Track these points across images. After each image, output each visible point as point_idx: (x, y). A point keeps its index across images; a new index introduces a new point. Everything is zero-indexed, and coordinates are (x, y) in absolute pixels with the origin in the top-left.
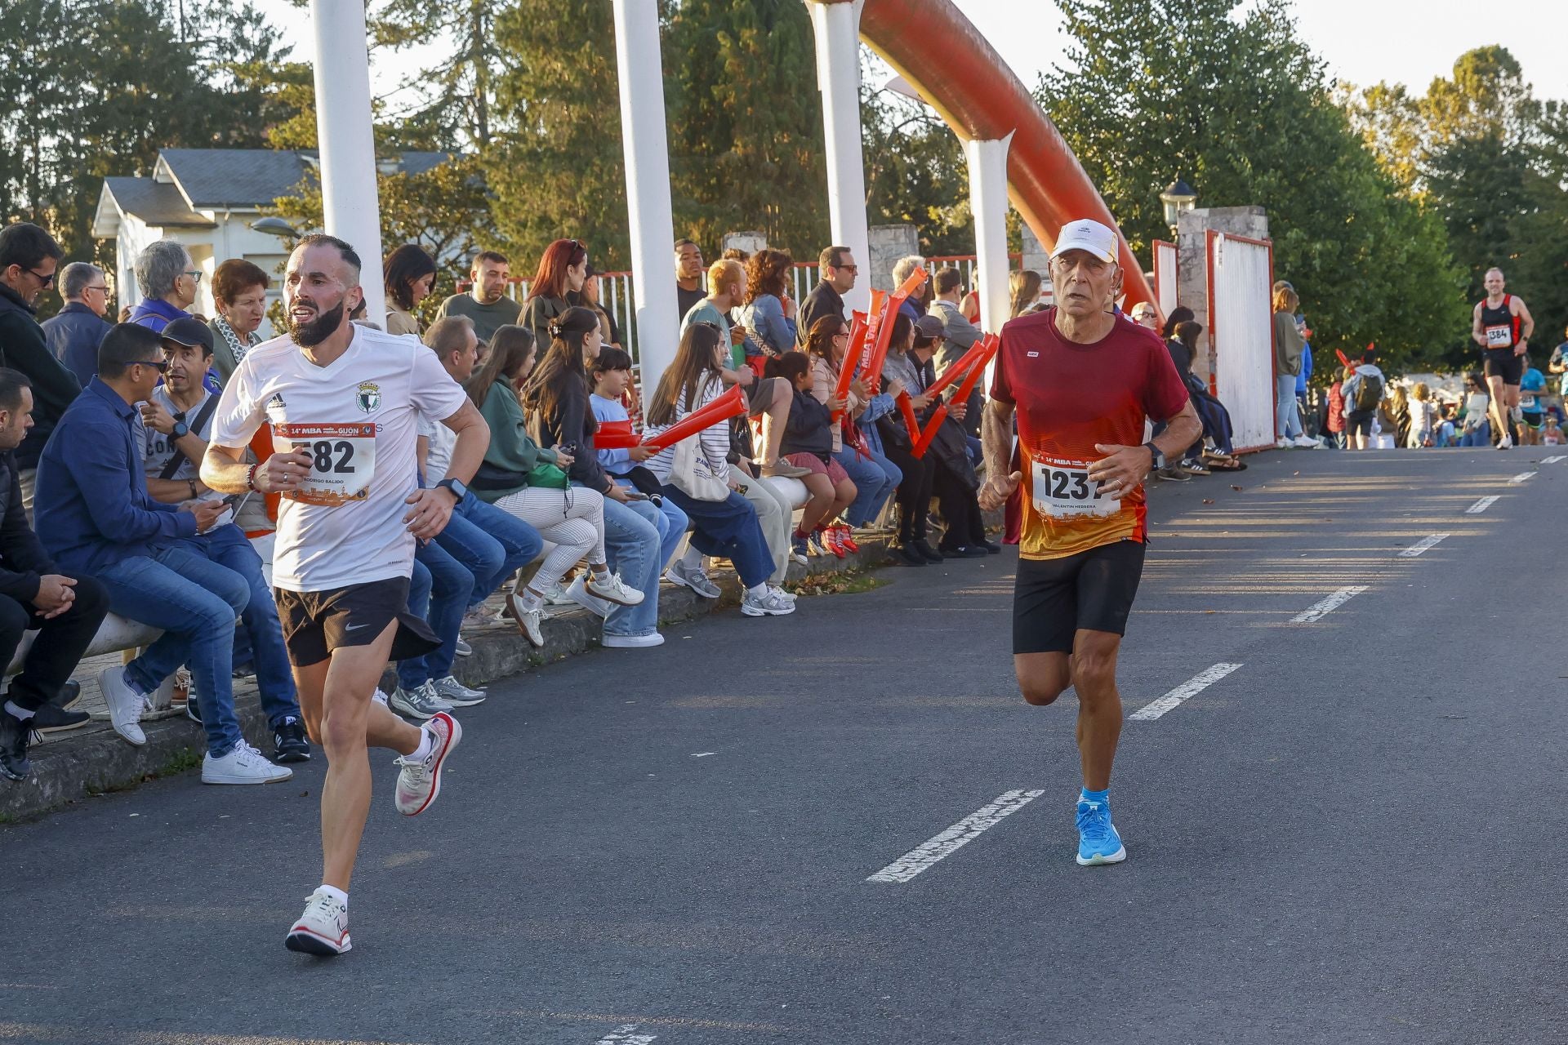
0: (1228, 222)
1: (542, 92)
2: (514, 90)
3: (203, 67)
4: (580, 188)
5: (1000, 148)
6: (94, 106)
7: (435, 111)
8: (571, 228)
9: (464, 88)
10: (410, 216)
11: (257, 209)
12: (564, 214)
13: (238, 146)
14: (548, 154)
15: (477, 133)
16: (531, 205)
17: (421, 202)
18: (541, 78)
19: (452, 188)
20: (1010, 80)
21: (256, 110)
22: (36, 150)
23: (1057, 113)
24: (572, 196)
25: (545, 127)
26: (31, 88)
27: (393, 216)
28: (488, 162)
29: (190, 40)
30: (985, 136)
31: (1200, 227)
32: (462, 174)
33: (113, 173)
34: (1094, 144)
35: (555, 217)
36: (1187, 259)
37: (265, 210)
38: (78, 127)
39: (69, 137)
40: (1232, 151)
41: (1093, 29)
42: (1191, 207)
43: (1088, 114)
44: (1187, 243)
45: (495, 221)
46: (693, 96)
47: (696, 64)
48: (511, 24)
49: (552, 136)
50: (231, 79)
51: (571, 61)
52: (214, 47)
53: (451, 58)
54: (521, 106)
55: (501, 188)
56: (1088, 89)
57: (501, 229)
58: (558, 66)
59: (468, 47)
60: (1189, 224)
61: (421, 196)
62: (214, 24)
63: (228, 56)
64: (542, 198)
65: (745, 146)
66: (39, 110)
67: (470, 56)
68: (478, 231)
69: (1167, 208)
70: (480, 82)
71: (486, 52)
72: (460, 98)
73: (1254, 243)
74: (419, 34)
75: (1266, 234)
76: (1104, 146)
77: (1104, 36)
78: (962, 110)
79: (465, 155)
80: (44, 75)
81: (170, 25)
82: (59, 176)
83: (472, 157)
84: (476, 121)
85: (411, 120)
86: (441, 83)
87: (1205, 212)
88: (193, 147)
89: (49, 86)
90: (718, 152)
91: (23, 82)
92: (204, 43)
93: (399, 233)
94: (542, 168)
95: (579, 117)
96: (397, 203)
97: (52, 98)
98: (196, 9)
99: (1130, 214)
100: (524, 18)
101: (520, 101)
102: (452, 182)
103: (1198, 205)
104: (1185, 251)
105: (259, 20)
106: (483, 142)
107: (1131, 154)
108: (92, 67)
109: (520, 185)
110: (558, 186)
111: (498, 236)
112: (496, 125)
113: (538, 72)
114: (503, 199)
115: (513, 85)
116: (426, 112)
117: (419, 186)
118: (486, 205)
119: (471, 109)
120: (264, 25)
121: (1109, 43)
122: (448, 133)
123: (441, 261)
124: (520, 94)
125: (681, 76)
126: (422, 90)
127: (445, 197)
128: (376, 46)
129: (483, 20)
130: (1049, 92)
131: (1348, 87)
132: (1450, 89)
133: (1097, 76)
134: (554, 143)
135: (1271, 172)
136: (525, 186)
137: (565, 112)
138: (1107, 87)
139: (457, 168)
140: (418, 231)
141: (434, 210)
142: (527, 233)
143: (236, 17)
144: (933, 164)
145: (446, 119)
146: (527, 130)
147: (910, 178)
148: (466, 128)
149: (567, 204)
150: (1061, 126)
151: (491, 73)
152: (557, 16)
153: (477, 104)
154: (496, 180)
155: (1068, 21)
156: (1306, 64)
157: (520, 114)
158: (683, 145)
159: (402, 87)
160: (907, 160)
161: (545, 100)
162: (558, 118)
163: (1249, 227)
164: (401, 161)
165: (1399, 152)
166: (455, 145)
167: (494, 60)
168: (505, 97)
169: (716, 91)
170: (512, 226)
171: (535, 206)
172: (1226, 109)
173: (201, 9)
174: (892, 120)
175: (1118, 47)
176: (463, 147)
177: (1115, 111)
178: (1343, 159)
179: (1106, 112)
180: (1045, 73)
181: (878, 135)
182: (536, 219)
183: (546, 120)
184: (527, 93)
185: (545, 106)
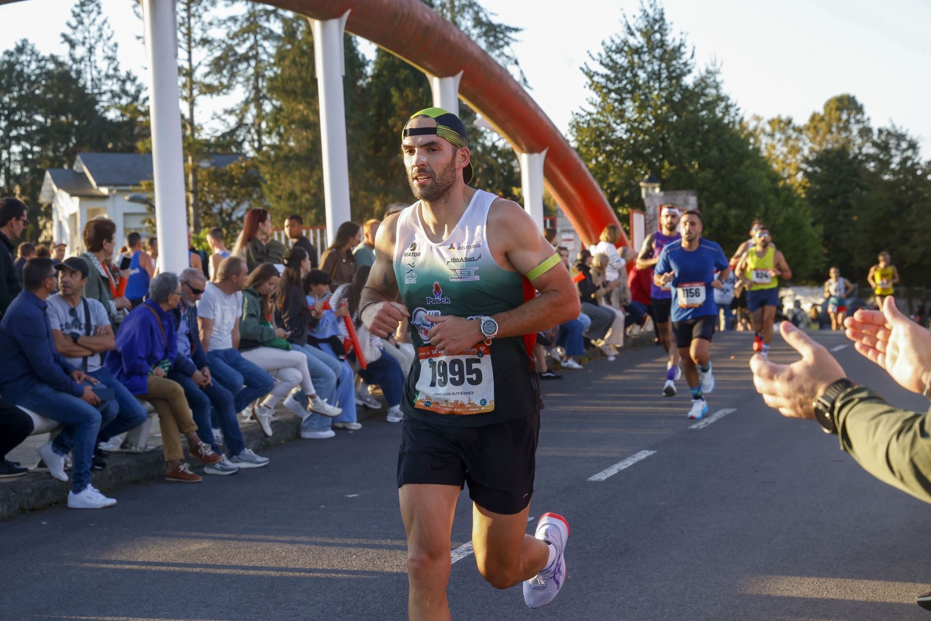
1: (292, 122)
2: (276, 121)
3: (103, 107)
5: (540, 158)
6: (42, 128)
7: (233, 132)
8: (307, 200)
9: (249, 118)
10: (217, 192)
11: (131, 188)
12: (304, 191)
13: (122, 151)
14: (295, 157)
15: (256, 145)
16: (285, 186)
17: (223, 184)
18: (292, 114)
19: (241, 176)
21: (132, 130)
22: (9, 154)
23: (582, 135)
25: (294, 141)
26: (7, 118)
27: (208, 192)
28: (261, 162)
29: (96, 91)
30: (531, 151)
32: (246, 168)
33: (51, 167)
34: (603, 153)
35: (298, 193)
36: (651, 221)
37: (137, 188)
38: (32, 139)
39: (28, 146)
40: (685, 158)
41: (604, 87)
42: (657, 190)
43: (600, 136)
44: (650, 211)
45: (265, 195)
46: (377, 124)
47: (379, 106)
48: (275, 84)
49: (298, 146)
50: (119, 113)
52: (109, 95)
53: (242, 102)
54: (280, 129)
55: (267, 177)
57: (268, 200)
58: (301, 107)
59: (252, 96)
60: (652, 200)
61: (223, 181)
62: (109, 82)
63: (117, 100)
64: (291, 182)
66: (10, 131)
67: (253, 101)
68: (255, 201)
69: (643, 191)
70: (260, 116)
71: (261, 98)
72: (247, 125)
74: (223, 89)
76: (609, 155)
77: (610, 91)
78: (518, 137)
79: (249, 158)
80: (13, 111)
81: (85, 83)
82: (22, 168)
83: (253, 159)
84: (256, 137)
85: (218, 138)
86: (237, 115)
87: (662, 194)
88: (96, 151)
89: (17, 118)
91: (3, 114)
92: (105, 93)
93: (210, 201)
94: (291, 165)
96: (209, 184)
97: (19, 124)
98: (99, 72)
99: (622, 195)
100: (283, 79)
101: (279, 127)
102: (241, 173)
103: (662, 189)
104: (649, 216)
105: (134, 80)
106: (259, 150)
107: (625, 159)
108: (41, 107)
109: (278, 175)
110: (300, 176)
111: (266, 203)
113: (290, 111)
114: (269, 182)
115: (276, 117)
116: (227, 133)
117: (224, 174)
118: (259, 186)
119: (253, 131)
120: (138, 82)
122: (239, 145)
123: (234, 218)
124: (279, 123)
125: (371, 113)
126: (224, 120)
127: (236, 181)
128: (197, 95)
129: (260, 80)
130: (578, 123)
131: (758, 118)
132: (822, 119)
133: (605, 114)
134: (297, 151)
135: (708, 170)
136: (282, 176)
137: (305, 134)
138: (611, 120)
139: (243, 165)
140: (221, 200)
141: (231, 188)
142: (282, 202)
143: (122, 78)
144: (514, 163)
145: (239, 136)
146: (283, 143)
147: (502, 171)
148: (250, 142)
149: (305, 185)
150: (584, 143)
151: (264, 110)
152: (301, 79)
153: (257, 127)
154: (265, 172)
155: (590, 82)
156: (727, 107)
157: (279, 134)
158: (371, 152)
159: (213, 119)
160: (500, 161)
161: (293, 126)
162: (301, 137)
163: (686, 203)
164: (213, 161)
165: (790, 156)
166: (244, 151)
167: (266, 102)
168: (271, 124)
169: (390, 122)
170: (273, 198)
171: (287, 187)
172: (680, 134)
173: (103, 74)
174: (491, 138)
175: (618, 97)
176: (248, 152)
177: (616, 133)
178: (747, 163)
179: (610, 134)
180: (575, 112)
181: (484, 146)
182: (287, 194)
183: (293, 138)
184: (283, 122)
185: (293, 130)
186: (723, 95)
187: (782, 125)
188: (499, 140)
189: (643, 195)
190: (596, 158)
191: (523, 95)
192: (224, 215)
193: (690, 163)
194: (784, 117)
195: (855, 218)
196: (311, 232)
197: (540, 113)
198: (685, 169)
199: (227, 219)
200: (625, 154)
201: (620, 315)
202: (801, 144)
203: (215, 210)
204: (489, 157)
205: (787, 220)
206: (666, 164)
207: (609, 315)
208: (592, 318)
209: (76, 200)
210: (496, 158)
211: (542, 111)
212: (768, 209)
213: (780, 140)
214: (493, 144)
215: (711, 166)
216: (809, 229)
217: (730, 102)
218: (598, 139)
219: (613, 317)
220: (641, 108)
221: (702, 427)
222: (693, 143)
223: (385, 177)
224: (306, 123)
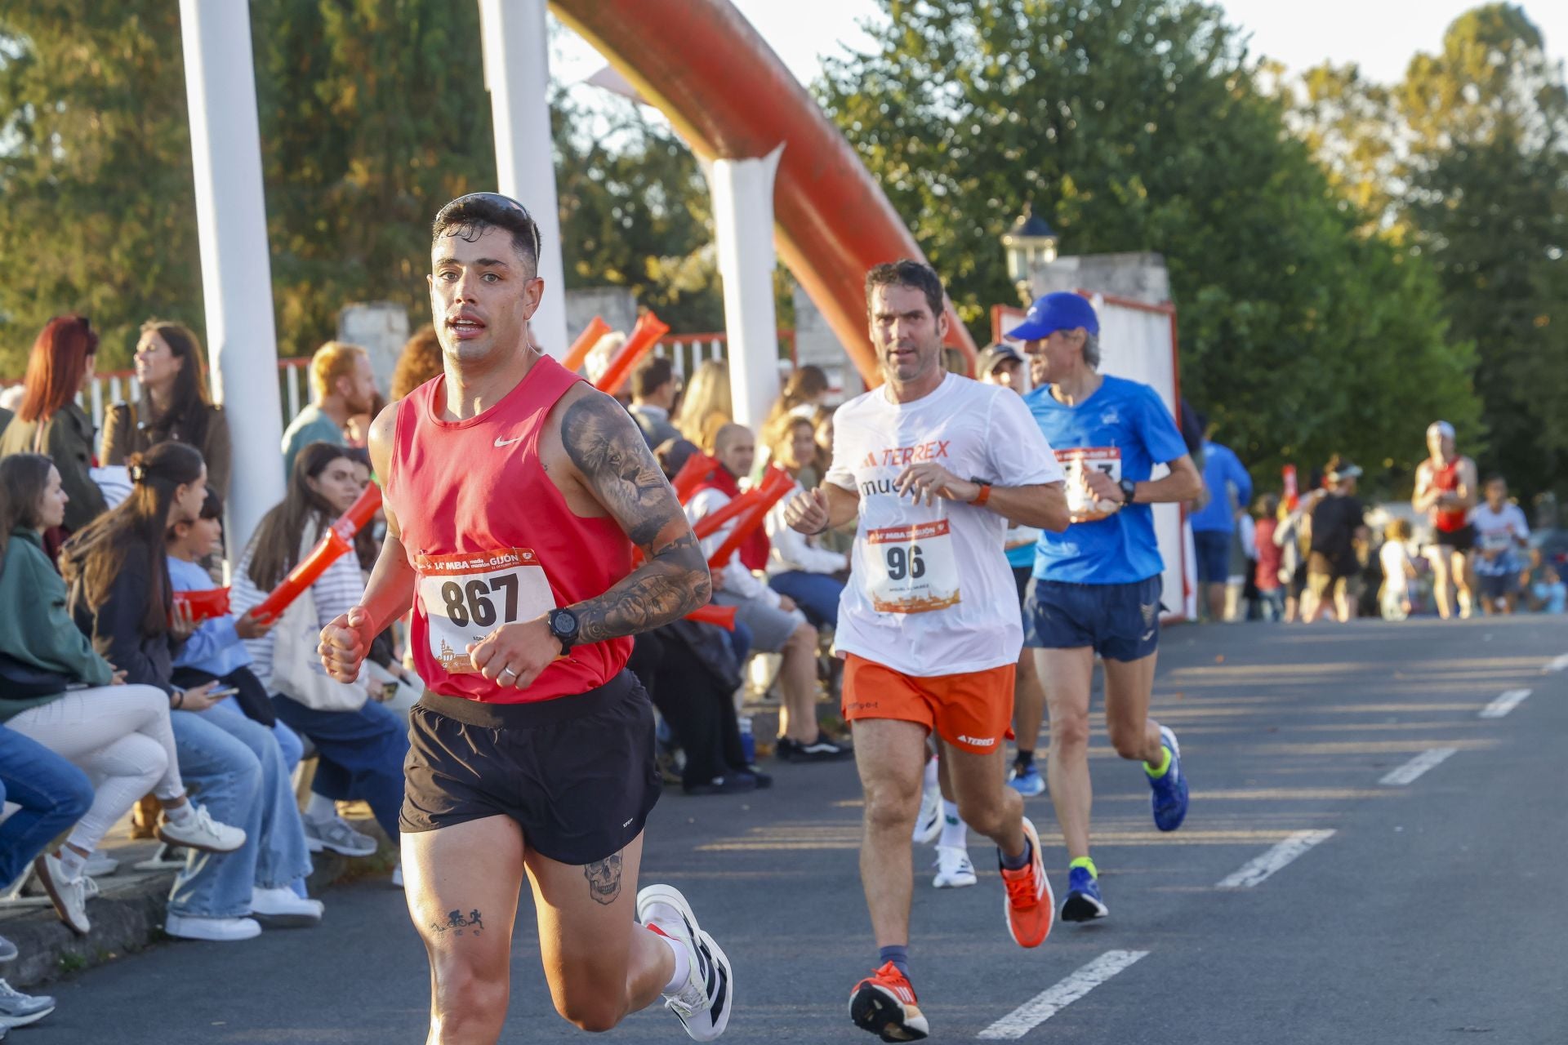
0: (1108, 278)
1: (58, 93)
2: (13, 90)
4: (115, 238)
5: (763, 171)
8: (104, 300)
12: (95, 278)
14: (69, 187)
16: (44, 265)
18: (57, 71)
20: (775, 69)
23: (845, 115)
24: (105, 249)
25: (63, 145)
30: (739, 152)
34: (901, 160)
35: (79, 280)
40: (1114, 171)
42: (1049, 255)
43: (891, 116)
46: (291, 96)
47: (294, 46)
49: (75, 159)
51: (104, 45)
54: (25, 114)
56: (891, 76)
58: (83, 52)
60: (1049, 281)
64: (60, 254)
65: (370, 170)
69: (1013, 259)
73: (1146, 309)
75: (1165, 295)
76: (918, 165)
78: (703, 116)
87: (1071, 263)
90: (328, 180)
94: (59, 208)
95: (118, 131)
99: (957, 269)
101: (22, 107)
103: (1062, 251)
107: (959, 176)
109: (25, 235)
110: (85, 236)
113: (52, 62)
115: (13, 82)
121: (923, 8)
124: (23, 97)
130: (833, 83)
131: (1276, 67)
132: (1436, 68)
133: (904, 58)
134: (77, 170)
135: (1176, 199)
136: (34, 237)
137: (94, 124)
142: (37, 308)
146: (34, 150)
147: (619, 215)
149: (98, 261)
150: (851, 135)
156: (1220, 35)
157: (24, 127)
161: (62, 106)
162: (83, 134)
163: (1139, 285)
165: (1359, 166)
169: (321, 89)
171: (49, 266)
172: (1100, 105)
174: (590, 129)
175: (938, 13)
177: (931, 110)
178: (1278, 178)
179: (920, 110)
180: (825, 56)
181: (570, 152)
182: (51, 286)
183: (64, 136)
184: (34, 94)
185: (61, 115)
187: (1337, 84)
188: (611, 132)
189: (1014, 270)
190: (885, 172)
193: (1125, 183)
194: (1339, 63)
195: (1541, 321)
196: (115, 384)
197: (761, 52)
198: (1113, 199)
200: (960, 161)
202: (1386, 132)
204: (583, 180)
205: (1386, 324)
206: (1067, 184)
210: (602, 183)
212: (1337, 298)
213: (1336, 124)
214: (596, 144)
215: (1183, 191)
216: (1439, 351)
217: (1226, 21)
218: (887, 125)
220: (999, 37)
221: (1252, 882)
222: (1135, 129)
223: (313, 236)
224: (99, 96)
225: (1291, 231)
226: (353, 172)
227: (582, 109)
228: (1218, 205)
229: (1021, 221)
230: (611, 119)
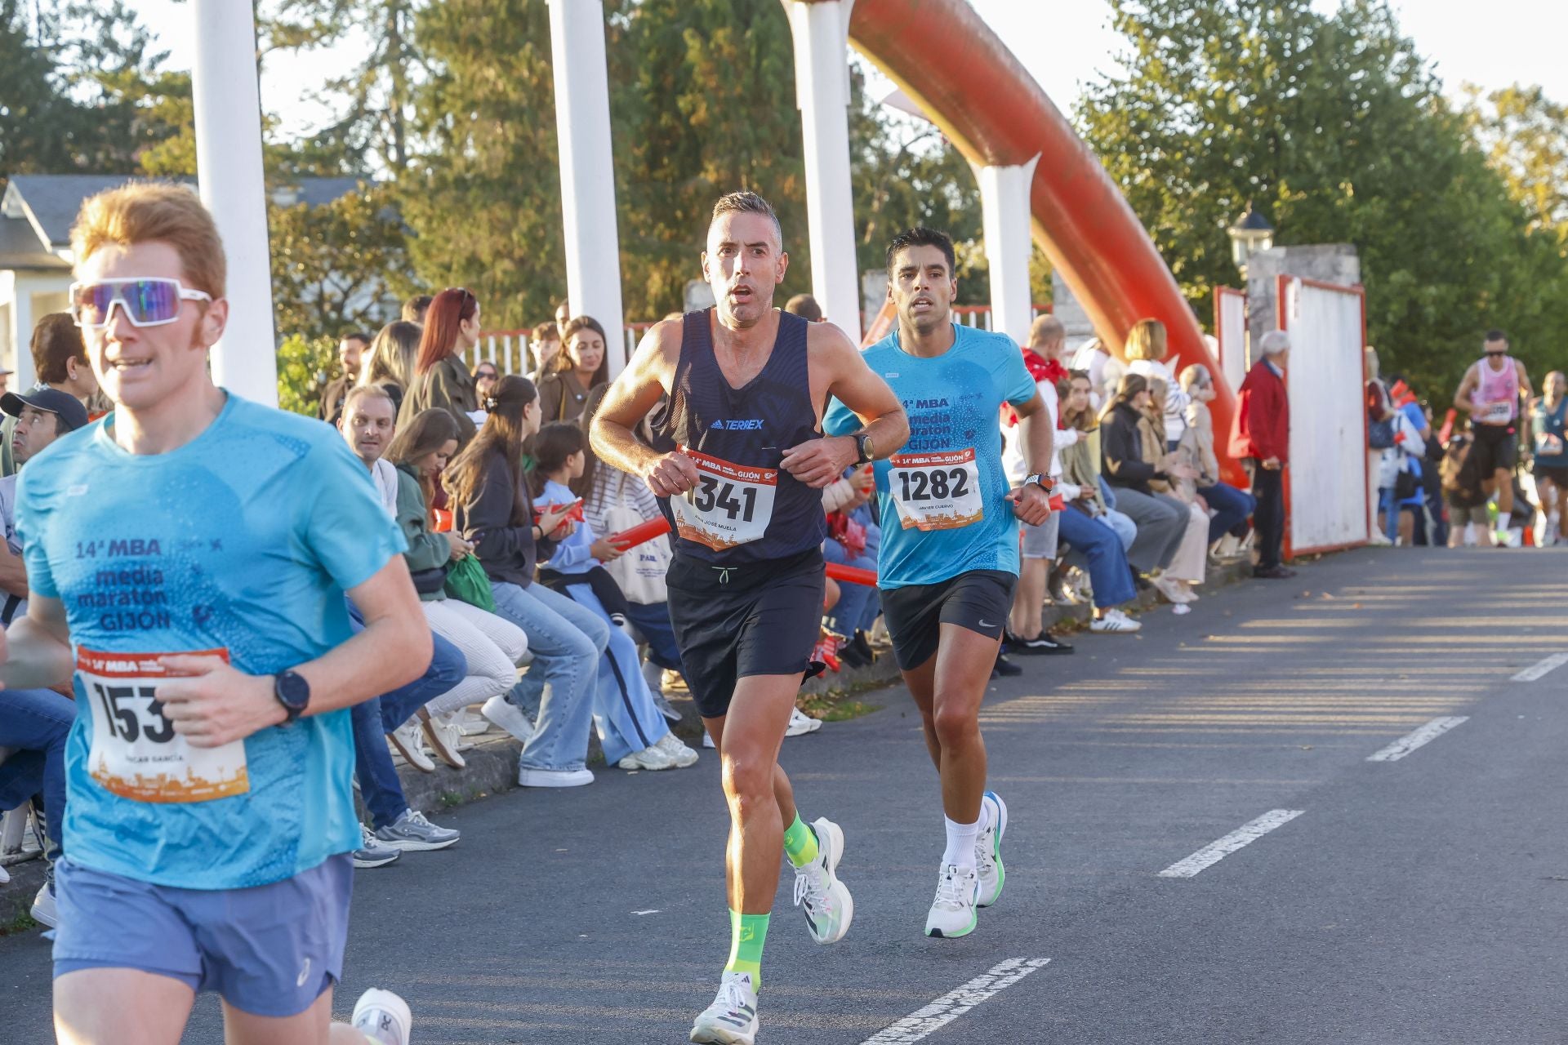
0: (1309, 264)
1: (472, 105)
2: (437, 103)
3: (63, 76)
4: (515, 221)
5: (1022, 176)
7: (342, 129)
8: (505, 272)
9: (378, 99)
10: (311, 258)
12: (498, 255)
13: (106, 171)
14: (479, 181)
15: (393, 155)
16: (457, 244)
17: (324, 241)
18: (471, 87)
19: (362, 223)
20: (1034, 93)
21: (125, 127)
23: (1100, 129)
24: (506, 229)
25: (475, 147)
27: (292, 258)
28: (405, 192)
29: (48, 42)
30: (1003, 160)
31: (1274, 271)
32: (374, 205)
34: (1146, 166)
35: (486, 257)
36: (1258, 311)
40: (1324, 176)
41: (1145, 25)
42: (1267, 244)
43: (1138, 130)
44: (1257, 289)
45: (414, 263)
46: (655, 108)
47: (658, 70)
48: (435, 23)
49: (484, 158)
50: (98, 89)
51: (507, 68)
52: (76, 50)
53: (363, 64)
54: (445, 122)
55: (420, 224)
56: (1138, 98)
57: (420, 273)
58: (491, 73)
59: (383, 50)
60: (1260, 266)
61: (324, 233)
62: (77, 23)
63: (93, 61)
64: (470, 235)
65: (717, 170)
67: (384, 60)
68: (393, 276)
69: (1237, 247)
70: (397, 93)
71: (404, 55)
72: (372, 113)
73: (1340, 290)
74: (322, 35)
75: (1356, 279)
76: (1160, 169)
77: (1157, 33)
78: (975, 130)
79: (379, 182)
81: (24, 26)
83: (387, 185)
84: (392, 140)
85: (311, 141)
86: (350, 92)
87: (1281, 252)
88: (51, 172)
90: (684, 177)
92: (66, 46)
93: (297, 277)
94: (470, 198)
95: (516, 136)
96: (295, 241)
98: (55, 4)
99: (1190, 255)
100: (450, 14)
101: (443, 116)
102: (363, 215)
103: (1277, 242)
104: (1255, 300)
105: (131, 18)
106: (400, 166)
107: (1195, 181)
109: (443, 220)
110: (490, 221)
111: (416, 282)
112: (416, 145)
113: (467, 82)
114: (423, 236)
115: (436, 96)
116: (331, 131)
117: (324, 220)
118: (401, 243)
119: (385, 126)
120: (137, 24)
121: (1165, 42)
122: (357, 155)
123: (348, 312)
124: (444, 108)
125: (638, 85)
126: (326, 103)
127: (353, 234)
128: (270, 49)
129: (400, 15)
130: (1090, 102)
131: (1471, 89)
133: (1150, 83)
134: (484, 168)
135: (1375, 199)
136: (450, 221)
137: (499, 130)
138: (1162, 96)
139: (368, 198)
140: (321, 276)
141: (340, 250)
142: (452, 277)
143: (103, 14)
144: (951, 190)
145: (356, 137)
146: (453, 152)
147: (922, 207)
148: (379, 149)
149: (501, 242)
150: (1105, 146)
151: (411, 80)
152: (491, 12)
153: (393, 119)
154: (414, 213)
155: (1115, 17)
156: (1413, 62)
157: (444, 132)
158: (642, 169)
159: (302, 100)
160: (918, 185)
161: (474, 115)
162: (490, 139)
163: (1336, 271)
164: (301, 190)
165: (1537, 171)
166: (366, 169)
167: (414, 64)
168: (426, 111)
169: (683, 103)
170: (434, 269)
171: (462, 245)
173: (63, 5)
174: (900, 137)
175: (1178, 47)
176: (374, 171)
177: (1171, 124)
178: (1457, 182)
179: (1160, 126)
181: (882, 154)
182: (463, 261)
183: (475, 140)
184: (453, 106)
185: (474, 122)
186: (1402, 35)
187: (1522, 102)
189: (1237, 256)
190: (1132, 176)
191: (987, 39)
192: (327, 307)
193: (1334, 186)
194: (1524, 87)
197: (1023, 79)
198: (1323, 200)
199: (333, 315)
200: (1192, 167)
201: (1200, 516)
202: (1561, 144)
203: (308, 296)
204: (895, 179)
205: (1547, 306)
206: (1283, 189)
207: (1175, 514)
208: (1137, 522)
209: (9, 275)
210: (909, 180)
211: (1026, 73)
212: (1507, 282)
213: (1519, 136)
214: (904, 149)
215: (1377, 192)
217: (1417, 52)
218: (1132, 137)
219: (1185, 518)
220: (1228, 67)
221: (1396, 757)
223: (672, 223)
224: (503, 108)
225: (1466, 227)
226: (706, 171)
227: (892, 121)
228: (1407, 204)
229: (1244, 215)
230: (916, 129)
